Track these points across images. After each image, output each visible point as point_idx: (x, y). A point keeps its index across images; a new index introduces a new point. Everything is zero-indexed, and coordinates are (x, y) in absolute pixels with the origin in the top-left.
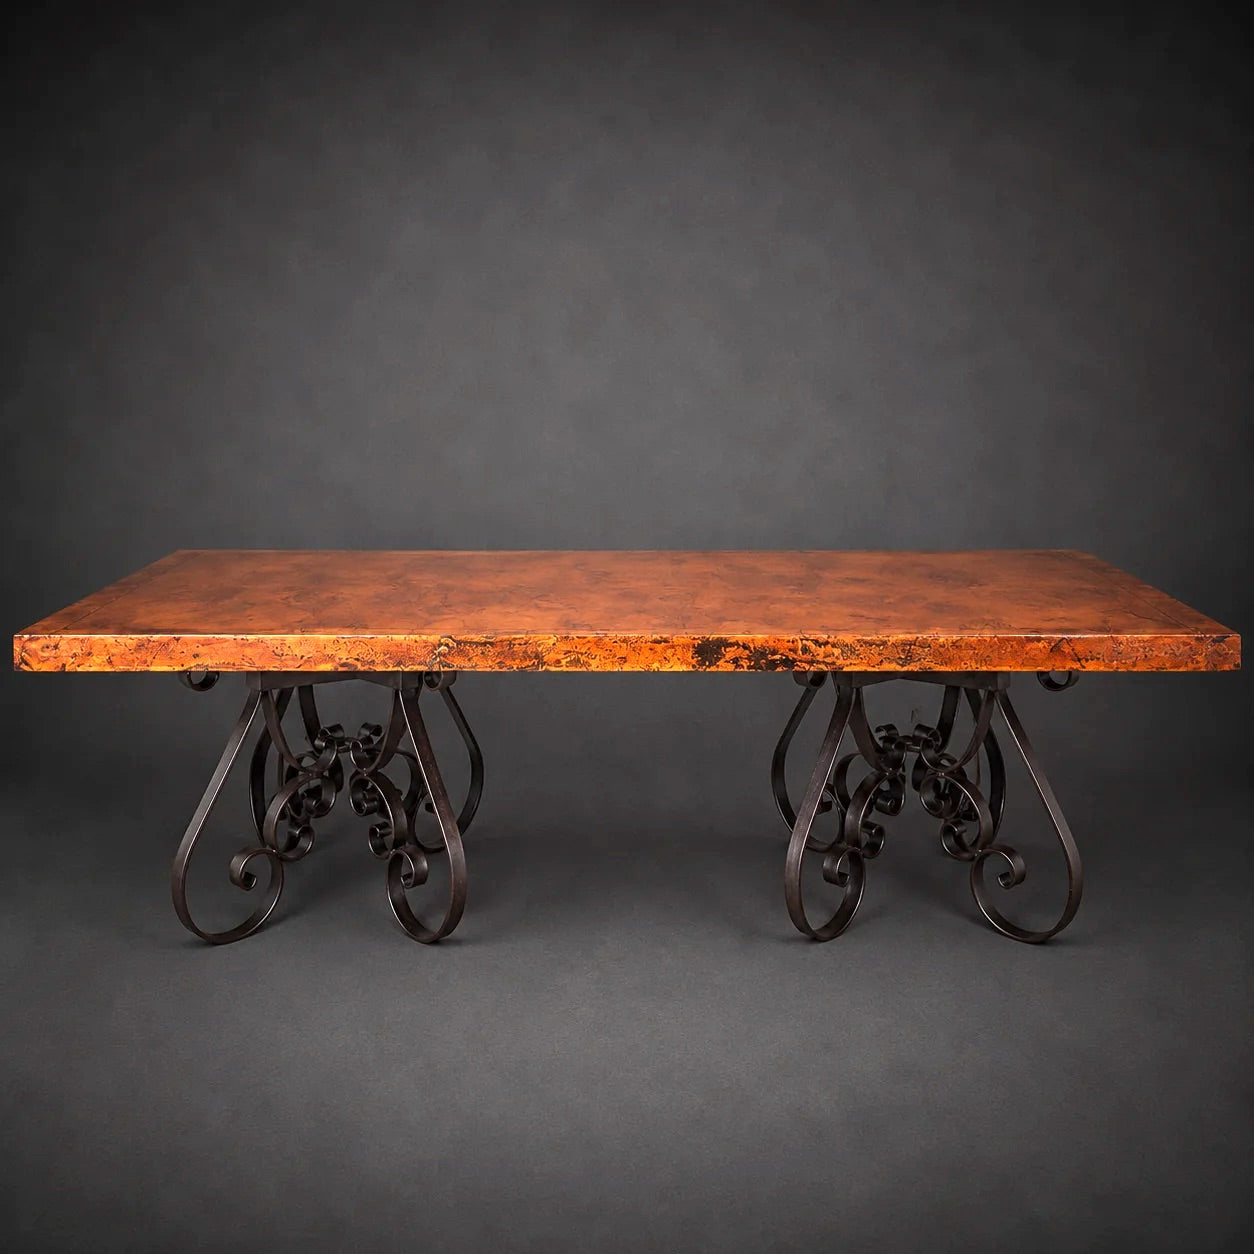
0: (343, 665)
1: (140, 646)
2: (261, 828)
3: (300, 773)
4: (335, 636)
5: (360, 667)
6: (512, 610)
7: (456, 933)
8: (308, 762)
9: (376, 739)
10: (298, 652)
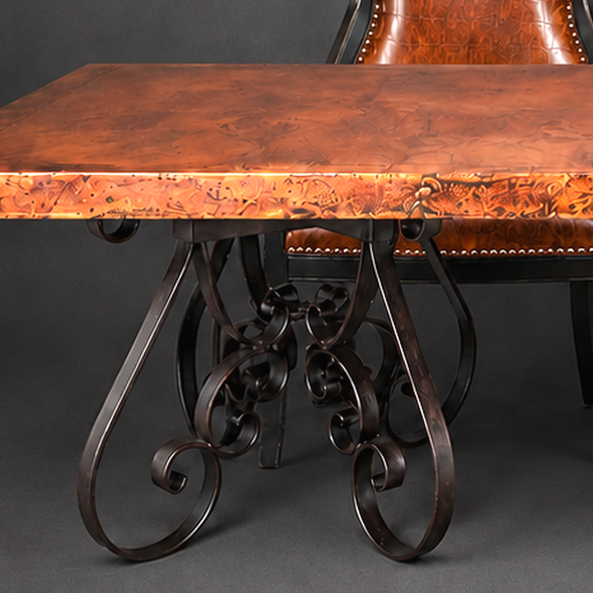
0: (296, 211)
1: (37, 188)
2: (192, 416)
3: (242, 345)
4: (288, 175)
5: (319, 214)
6: (514, 140)
7: (440, 549)
8: (251, 332)
9: (339, 303)
10: (240, 194)
